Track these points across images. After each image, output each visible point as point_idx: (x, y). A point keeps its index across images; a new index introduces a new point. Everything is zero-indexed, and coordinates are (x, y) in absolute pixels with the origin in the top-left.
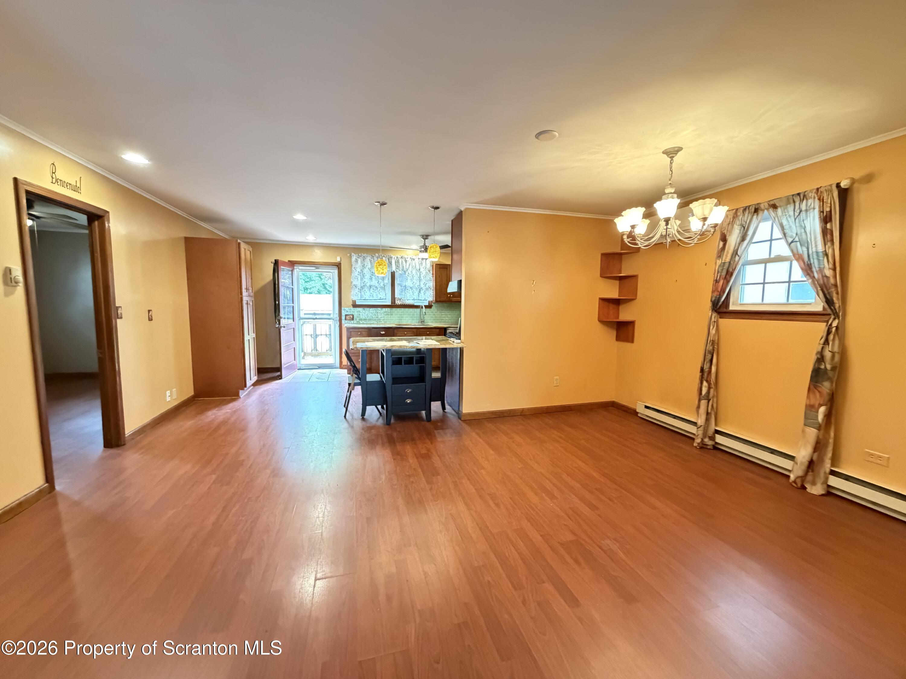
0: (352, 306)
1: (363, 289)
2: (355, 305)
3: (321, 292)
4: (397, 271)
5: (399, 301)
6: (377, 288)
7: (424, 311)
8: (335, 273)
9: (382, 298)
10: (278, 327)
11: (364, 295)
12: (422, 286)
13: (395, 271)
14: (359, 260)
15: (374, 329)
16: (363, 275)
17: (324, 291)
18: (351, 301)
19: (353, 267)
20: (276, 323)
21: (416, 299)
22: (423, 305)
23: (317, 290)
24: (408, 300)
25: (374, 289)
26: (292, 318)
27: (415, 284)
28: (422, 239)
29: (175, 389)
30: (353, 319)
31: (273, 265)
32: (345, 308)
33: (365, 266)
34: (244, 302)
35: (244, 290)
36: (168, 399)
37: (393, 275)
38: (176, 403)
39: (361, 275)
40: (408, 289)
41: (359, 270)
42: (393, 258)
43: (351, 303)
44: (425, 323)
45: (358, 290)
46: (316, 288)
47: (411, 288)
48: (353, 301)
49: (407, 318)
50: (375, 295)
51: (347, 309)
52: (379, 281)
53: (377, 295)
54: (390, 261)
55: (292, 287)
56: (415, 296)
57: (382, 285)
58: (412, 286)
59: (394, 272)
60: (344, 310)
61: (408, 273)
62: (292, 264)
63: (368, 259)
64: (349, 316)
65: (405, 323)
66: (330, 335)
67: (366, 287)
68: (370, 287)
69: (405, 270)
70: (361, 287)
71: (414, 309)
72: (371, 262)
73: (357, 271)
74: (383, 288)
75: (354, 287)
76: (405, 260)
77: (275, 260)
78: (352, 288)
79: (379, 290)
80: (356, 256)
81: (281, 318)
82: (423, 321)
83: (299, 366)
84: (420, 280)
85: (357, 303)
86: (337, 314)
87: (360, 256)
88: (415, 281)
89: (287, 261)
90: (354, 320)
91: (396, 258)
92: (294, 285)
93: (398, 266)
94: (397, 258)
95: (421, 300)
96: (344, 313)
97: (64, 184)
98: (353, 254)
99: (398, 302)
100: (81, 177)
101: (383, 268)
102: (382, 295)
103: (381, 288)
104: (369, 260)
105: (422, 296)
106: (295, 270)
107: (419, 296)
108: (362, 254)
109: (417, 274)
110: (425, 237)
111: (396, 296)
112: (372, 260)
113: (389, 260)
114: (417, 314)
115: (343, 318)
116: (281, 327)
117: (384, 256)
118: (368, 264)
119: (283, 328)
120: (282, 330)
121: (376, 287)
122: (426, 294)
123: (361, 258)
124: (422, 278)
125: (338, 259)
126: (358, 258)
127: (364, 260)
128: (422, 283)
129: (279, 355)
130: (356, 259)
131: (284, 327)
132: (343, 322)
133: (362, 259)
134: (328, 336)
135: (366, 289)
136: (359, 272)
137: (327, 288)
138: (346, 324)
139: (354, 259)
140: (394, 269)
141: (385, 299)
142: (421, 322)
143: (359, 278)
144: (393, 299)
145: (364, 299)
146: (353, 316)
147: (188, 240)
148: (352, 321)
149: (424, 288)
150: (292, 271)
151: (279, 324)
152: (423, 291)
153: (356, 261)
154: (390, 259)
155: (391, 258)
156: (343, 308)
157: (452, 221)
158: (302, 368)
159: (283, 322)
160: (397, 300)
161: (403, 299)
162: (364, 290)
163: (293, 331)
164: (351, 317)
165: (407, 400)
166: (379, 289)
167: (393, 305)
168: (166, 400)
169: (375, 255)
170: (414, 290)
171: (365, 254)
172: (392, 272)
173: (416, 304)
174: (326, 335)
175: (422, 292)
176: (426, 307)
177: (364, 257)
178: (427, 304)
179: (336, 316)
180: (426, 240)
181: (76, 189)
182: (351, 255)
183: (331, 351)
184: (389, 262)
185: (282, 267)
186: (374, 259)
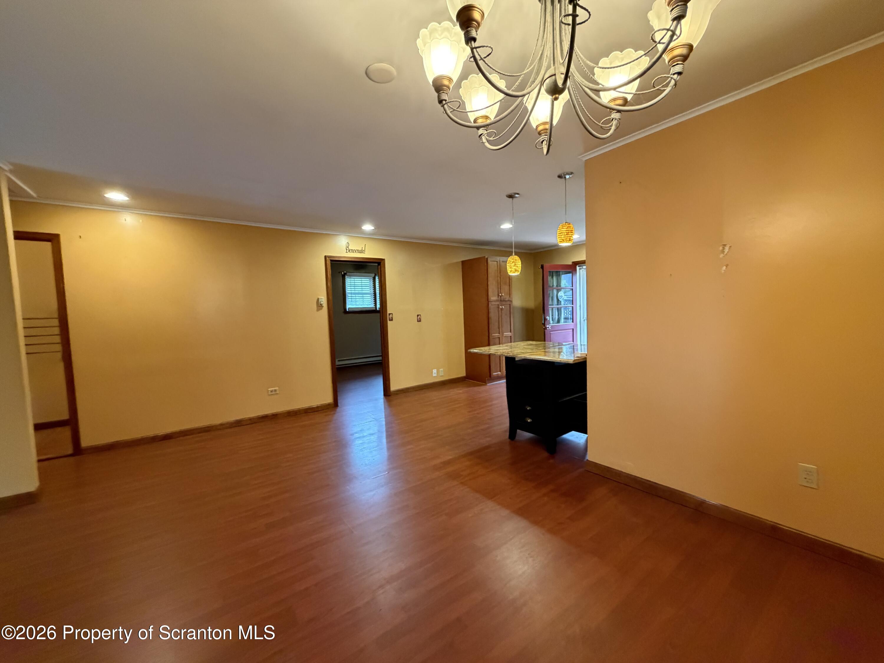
26: (571, 318)
29: (442, 369)
34: (492, 307)
38: (442, 379)
55: (571, 288)
62: (575, 265)
77: (542, 266)
89: (567, 263)
92: (574, 286)
97: (353, 251)
100: (365, 245)
101: (511, 266)
106: (578, 271)
116: (546, 328)
147: (463, 263)
150: (572, 272)
163: (571, 332)
168: (433, 375)
181: (361, 252)
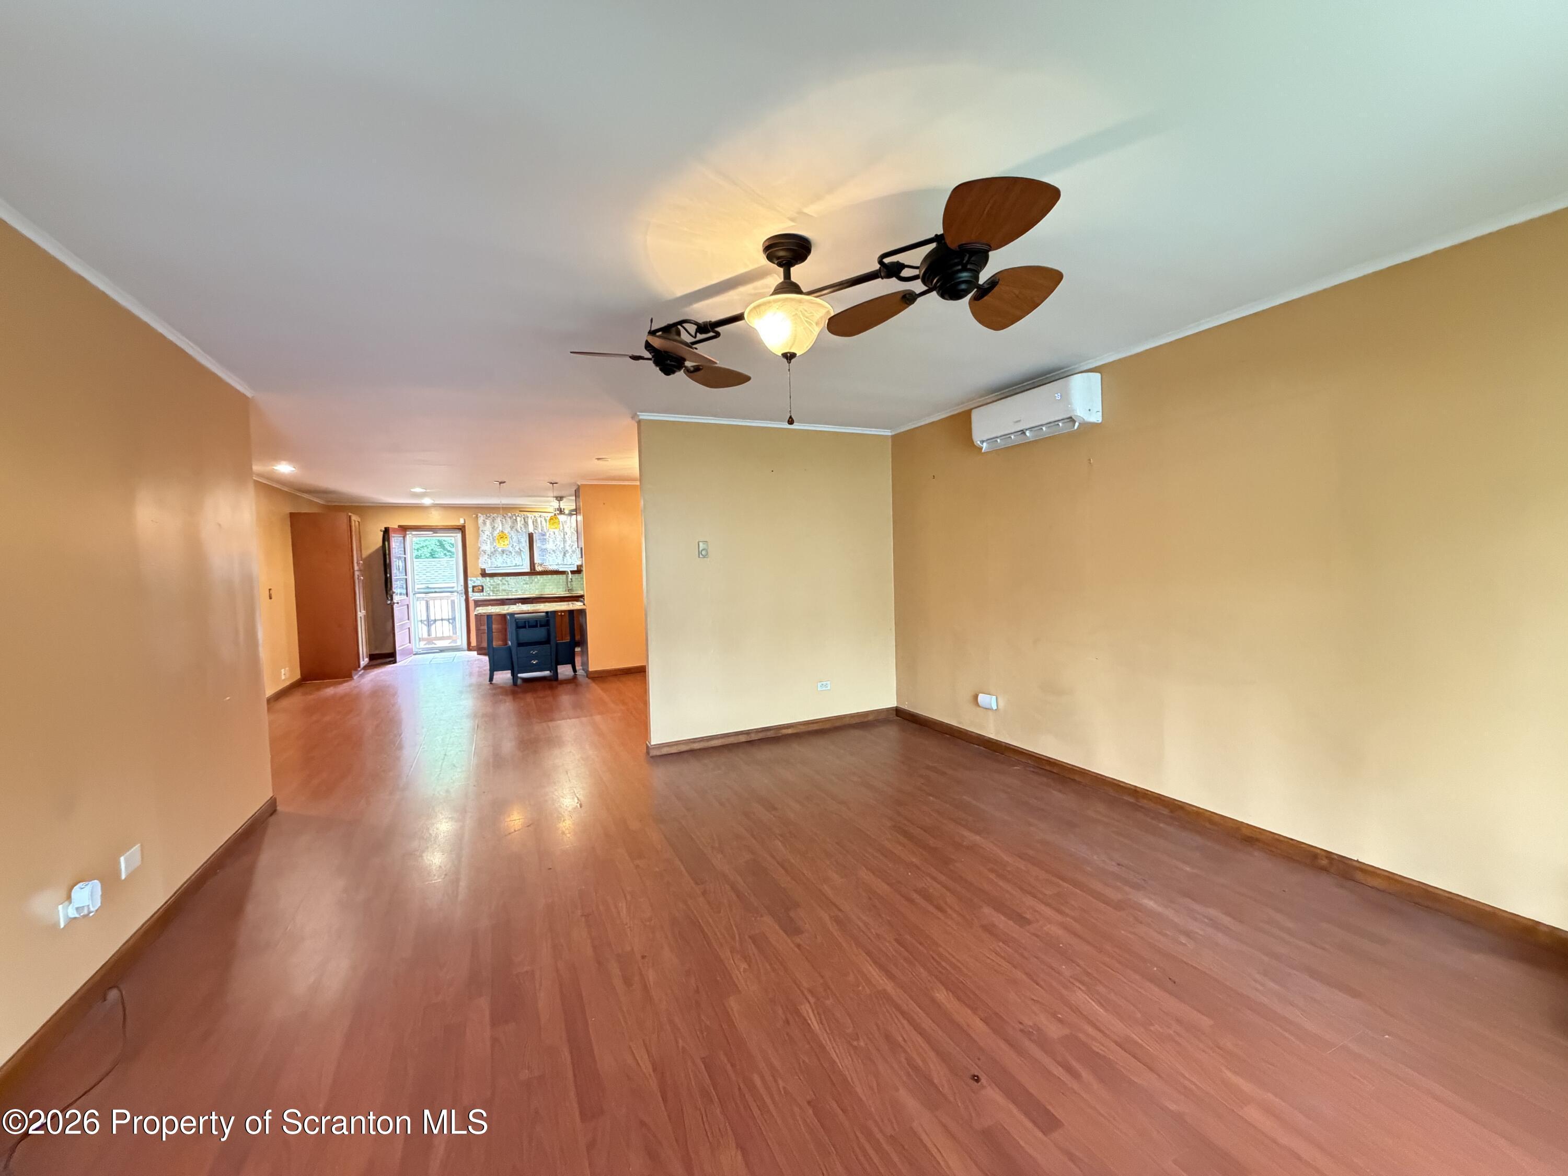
0: (480, 575)
1: (493, 554)
2: (484, 574)
3: (436, 553)
4: (535, 532)
5: (539, 567)
6: (512, 553)
7: (570, 577)
8: (458, 537)
9: (518, 565)
10: (391, 603)
11: (495, 562)
12: (568, 548)
13: (533, 532)
14: (488, 522)
15: (508, 601)
16: (493, 538)
17: (441, 553)
18: (480, 570)
19: (481, 529)
20: (388, 599)
21: (561, 564)
22: (569, 570)
23: (430, 551)
24: (550, 565)
25: (508, 554)
26: (405, 593)
27: (558, 546)
28: (556, 501)
29: (288, 671)
30: (482, 591)
31: (382, 533)
32: (472, 579)
33: (495, 528)
34: (356, 577)
35: (355, 565)
36: (283, 677)
37: (531, 536)
38: (288, 683)
39: (491, 538)
40: (550, 553)
41: (487, 533)
42: (530, 517)
43: (480, 572)
44: (573, 591)
45: (487, 556)
46: (428, 548)
47: (554, 551)
48: (481, 569)
49: (551, 587)
50: (508, 561)
51: (474, 579)
52: (513, 545)
53: (512, 561)
54: (526, 520)
55: (404, 556)
56: (560, 561)
57: (517, 549)
58: (554, 548)
59: (532, 534)
60: (471, 580)
61: (550, 534)
62: (404, 529)
63: (498, 520)
64: (477, 588)
65: (549, 593)
66: (454, 619)
67: (497, 552)
68: (503, 552)
69: (545, 531)
70: (492, 553)
71: (558, 576)
72: (502, 524)
73: (486, 534)
74: (520, 552)
75: (482, 553)
76: (545, 519)
77: (385, 528)
78: (480, 554)
79: (515, 555)
80: (484, 517)
81: (394, 593)
82: (570, 590)
83: (415, 650)
84: (565, 541)
85: (487, 572)
86: (462, 586)
87: (489, 517)
88: (559, 543)
89: (397, 527)
90: (484, 591)
91: (533, 517)
92: (406, 554)
93: (536, 527)
94: (535, 517)
95: (566, 565)
96: (470, 584)
98: (479, 515)
99: (538, 569)
102: (518, 561)
103: (517, 552)
104: (501, 520)
105: (568, 560)
106: (407, 536)
107: (563, 560)
108: (491, 514)
109: (560, 535)
110: (559, 499)
111: (536, 561)
112: (504, 520)
113: (524, 520)
114: (563, 582)
115: (470, 590)
116: (394, 603)
117: (518, 516)
118: (499, 525)
119: (396, 604)
120: (395, 606)
121: (510, 552)
122: (573, 558)
123: (490, 518)
124: (567, 539)
125: (462, 521)
126: (486, 519)
127: (493, 521)
128: (567, 545)
129: (392, 635)
130: (484, 521)
131: (398, 603)
132: (470, 593)
133: (491, 520)
134: (451, 621)
135: (497, 555)
136: (487, 535)
137: (446, 547)
138: (474, 596)
139: (481, 520)
140: (531, 530)
141: (522, 565)
142: (568, 590)
143: (489, 542)
144: (532, 565)
145: (495, 566)
146: (482, 586)
147: (292, 515)
148: (482, 593)
149: (570, 551)
150: (404, 537)
151: (392, 599)
152: (569, 554)
153: (484, 523)
154: (526, 519)
155: (527, 517)
156: (469, 579)
157: (575, 491)
158: (419, 653)
159: (396, 598)
160: (538, 566)
161: (545, 564)
162: (494, 556)
163: (406, 609)
164: (481, 588)
165: (532, 661)
166: (513, 554)
167: (533, 571)
169: (507, 515)
170: (558, 553)
171: (496, 515)
172: (529, 534)
173: (561, 570)
174: (449, 619)
175: (567, 555)
176: (573, 572)
177: (494, 517)
178: (576, 569)
179: (461, 588)
180: (561, 502)
182: (477, 515)
183: (456, 634)
184: (525, 522)
185: (393, 535)
186: (505, 520)
